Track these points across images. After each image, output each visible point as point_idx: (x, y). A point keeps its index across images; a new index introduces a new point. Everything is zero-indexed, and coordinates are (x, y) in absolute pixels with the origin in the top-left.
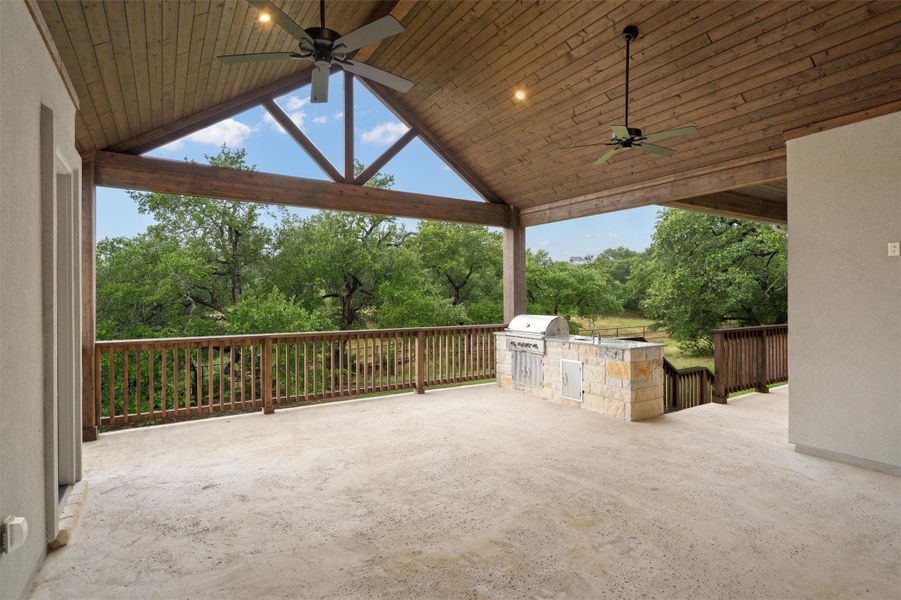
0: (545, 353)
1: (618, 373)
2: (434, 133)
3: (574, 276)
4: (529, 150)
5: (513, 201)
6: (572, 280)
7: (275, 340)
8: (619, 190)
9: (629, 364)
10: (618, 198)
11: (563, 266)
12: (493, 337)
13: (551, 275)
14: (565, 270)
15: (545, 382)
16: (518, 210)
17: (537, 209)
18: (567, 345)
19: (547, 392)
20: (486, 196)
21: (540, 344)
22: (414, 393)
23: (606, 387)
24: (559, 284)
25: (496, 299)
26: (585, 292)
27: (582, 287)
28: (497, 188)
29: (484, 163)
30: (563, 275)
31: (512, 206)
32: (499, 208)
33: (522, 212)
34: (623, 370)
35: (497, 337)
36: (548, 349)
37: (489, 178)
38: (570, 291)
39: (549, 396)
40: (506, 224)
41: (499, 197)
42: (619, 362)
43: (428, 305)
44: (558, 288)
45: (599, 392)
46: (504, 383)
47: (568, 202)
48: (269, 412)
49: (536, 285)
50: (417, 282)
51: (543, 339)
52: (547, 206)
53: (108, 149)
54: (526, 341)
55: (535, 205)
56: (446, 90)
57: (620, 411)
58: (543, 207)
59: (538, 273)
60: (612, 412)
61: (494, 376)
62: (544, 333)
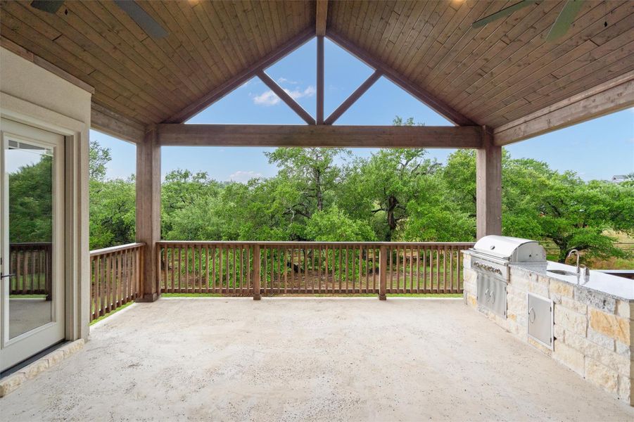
0: (509, 280)
1: (608, 330)
2: (397, 71)
3: (608, 193)
4: (486, 59)
5: (485, 121)
6: (604, 196)
7: (262, 246)
8: (620, 80)
9: (627, 321)
10: (620, 90)
11: (594, 185)
12: (461, 255)
13: (579, 192)
14: (595, 188)
15: (509, 312)
16: (491, 130)
17: (511, 125)
18: (534, 277)
19: (510, 324)
20: (455, 120)
21: (504, 270)
22: (376, 298)
23: (587, 343)
24: (588, 200)
25: (518, 213)
26: (621, 208)
27: (617, 203)
28: (464, 111)
29: (447, 89)
30: (593, 192)
31: (484, 127)
32: (470, 130)
33: (496, 131)
34: (616, 328)
35: (464, 256)
36: (513, 277)
37: (455, 102)
38: (601, 207)
39: (513, 330)
40: (479, 145)
41: (469, 120)
42: (611, 315)
43: (444, 218)
44: (588, 204)
45: (577, 345)
46: (470, 301)
47: (546, 110)
48: (258, 298)
49: (562, 201)
50: (437, 201)
51: (507, 265)
52: (522, 120)
53: (164, 122)
54: (490, 265)
55: (508, 121)
56: (392, 21)
57: (611, 383)
58: (516, 122)
59: (563, 191)
60: (596, 380)
61: (462, 292)
62: (509, 259)
